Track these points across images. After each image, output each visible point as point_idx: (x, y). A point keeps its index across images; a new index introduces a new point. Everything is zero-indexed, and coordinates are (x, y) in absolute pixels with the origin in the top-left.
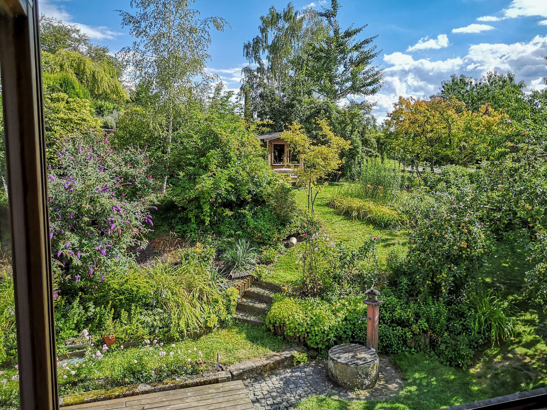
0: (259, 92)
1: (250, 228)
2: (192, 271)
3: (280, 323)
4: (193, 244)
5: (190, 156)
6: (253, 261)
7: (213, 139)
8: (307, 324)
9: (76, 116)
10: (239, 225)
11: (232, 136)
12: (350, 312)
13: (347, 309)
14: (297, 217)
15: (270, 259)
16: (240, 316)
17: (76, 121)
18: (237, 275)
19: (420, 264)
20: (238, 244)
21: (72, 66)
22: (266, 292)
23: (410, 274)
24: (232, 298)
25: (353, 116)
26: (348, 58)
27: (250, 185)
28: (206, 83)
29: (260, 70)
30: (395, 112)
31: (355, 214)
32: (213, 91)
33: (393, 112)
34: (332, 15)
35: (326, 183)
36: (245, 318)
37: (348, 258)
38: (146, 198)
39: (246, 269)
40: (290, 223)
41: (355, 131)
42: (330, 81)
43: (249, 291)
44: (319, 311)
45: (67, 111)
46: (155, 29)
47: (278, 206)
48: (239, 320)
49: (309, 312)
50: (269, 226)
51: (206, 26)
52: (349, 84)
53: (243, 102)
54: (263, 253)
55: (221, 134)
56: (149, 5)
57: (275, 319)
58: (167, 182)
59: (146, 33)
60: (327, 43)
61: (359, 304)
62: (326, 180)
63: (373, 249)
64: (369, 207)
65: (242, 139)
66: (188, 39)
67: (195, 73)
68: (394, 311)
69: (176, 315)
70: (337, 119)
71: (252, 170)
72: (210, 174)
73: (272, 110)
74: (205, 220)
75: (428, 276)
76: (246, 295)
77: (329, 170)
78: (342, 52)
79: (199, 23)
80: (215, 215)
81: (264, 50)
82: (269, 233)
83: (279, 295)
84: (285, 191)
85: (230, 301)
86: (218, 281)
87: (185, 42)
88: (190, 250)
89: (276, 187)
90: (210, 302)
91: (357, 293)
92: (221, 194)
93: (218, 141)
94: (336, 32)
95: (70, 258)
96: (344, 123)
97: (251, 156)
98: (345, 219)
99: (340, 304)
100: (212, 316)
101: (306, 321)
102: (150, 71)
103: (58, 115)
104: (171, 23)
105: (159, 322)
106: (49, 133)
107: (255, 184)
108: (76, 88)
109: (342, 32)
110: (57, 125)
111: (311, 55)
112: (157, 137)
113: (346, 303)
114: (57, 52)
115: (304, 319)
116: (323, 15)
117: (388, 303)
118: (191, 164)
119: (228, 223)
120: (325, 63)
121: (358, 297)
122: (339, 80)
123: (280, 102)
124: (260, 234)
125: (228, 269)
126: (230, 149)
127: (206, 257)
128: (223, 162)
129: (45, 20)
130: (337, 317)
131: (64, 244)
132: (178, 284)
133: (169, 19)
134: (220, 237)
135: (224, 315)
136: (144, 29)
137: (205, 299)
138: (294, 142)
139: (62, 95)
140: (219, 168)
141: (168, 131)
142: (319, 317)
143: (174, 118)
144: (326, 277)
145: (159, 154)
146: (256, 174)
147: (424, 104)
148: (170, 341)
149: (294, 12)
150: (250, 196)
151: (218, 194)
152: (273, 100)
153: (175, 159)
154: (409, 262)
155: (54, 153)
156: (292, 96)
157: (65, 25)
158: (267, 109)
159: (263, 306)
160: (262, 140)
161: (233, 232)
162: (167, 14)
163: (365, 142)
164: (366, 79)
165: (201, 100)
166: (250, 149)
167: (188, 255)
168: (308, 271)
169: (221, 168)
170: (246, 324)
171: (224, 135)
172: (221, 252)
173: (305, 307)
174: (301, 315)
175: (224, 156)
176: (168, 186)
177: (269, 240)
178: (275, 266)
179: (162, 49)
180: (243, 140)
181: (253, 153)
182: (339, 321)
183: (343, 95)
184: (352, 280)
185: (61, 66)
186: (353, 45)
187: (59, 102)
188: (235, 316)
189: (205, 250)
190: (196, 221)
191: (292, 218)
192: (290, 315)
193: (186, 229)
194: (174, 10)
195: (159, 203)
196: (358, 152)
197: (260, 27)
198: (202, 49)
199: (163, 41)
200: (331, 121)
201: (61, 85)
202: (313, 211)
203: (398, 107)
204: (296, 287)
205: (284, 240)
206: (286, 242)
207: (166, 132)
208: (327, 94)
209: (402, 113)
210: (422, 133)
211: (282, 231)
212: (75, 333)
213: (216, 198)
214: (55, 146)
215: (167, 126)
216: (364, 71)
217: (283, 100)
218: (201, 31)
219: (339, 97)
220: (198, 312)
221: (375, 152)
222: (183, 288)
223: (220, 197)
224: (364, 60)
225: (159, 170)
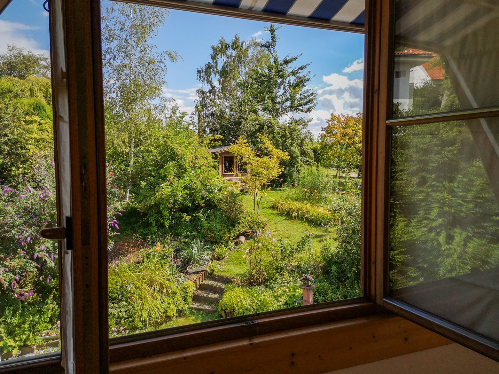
0: (212, 110)
1: (204, 229)
2: (153, 268)
3: (230, 309)
4: (154, 244)
5: (150, 168)
6: (207, 258)
7: (170, 153)
8: (254, 309)
9: (48, 136)
10: (194, 227)
11: (186, 151)
12: (290, 297)
13: (288, 295)
14: (245, 218)
15: (222, 255)
16: (196, 305)
17: (48, 140)
18: (193, 270)
19: (346, 254)
20: (194, 243)
21: (41, 90)
22: (219, 284)
23: (340, 263)
24: (188, 290)
25: (292, 131)
26: (287, 81)
27: (204, 192)
28: (163, 106)
29: (212, 91)
30: (329, 127)
31: (294, 214)
32: (170, 112)
33: (327, 127)
34: (272, 46)
35: (269, 189)
36: (200, 307)
37: (288, 252)
38: (112, 206)
39: (201, 265)
40: (239, 224)
41: (294, 143)
42: (272, 101)
43: (204, 284)
44: (263, 297)
45: (40, 132)
46: (118, 60)
47: (228, 209)
48: (195, 309)
49: (255, 299)
50: (220, 227)
51: (163, 58)
52: (288, 104)
53: (196, 120)
54: (216, 250)
55: (177, 149)
56: (112, 41)
57: (226, 306)
58: (130, 191)
59: (110, 64)
60: (268, 70)
61: (297, 290)
62: (269, 186)
63: (309, 243)
64: (307, 209)
65: (195, 152)
66: (147, 69)
67: (154, 97)
68: (326, 294)
69: (139, 307)
70: (279, 133)
71: (205, 179)
72: (168, 183)
73: (222, 127)
74: (164, 223)
75: (353, 264)
76: (202, 287)
77: (271, 177)
78: (281, 76)
79: (157, 55)
80: (173, 219)
81: (215, 74)
82: (220, 233)
83: (229, 286)
84: (234, 196)
85: (186, 293)
86: (176, 276)
87: (144, 71)
88: (151, 250)
89: (226, 193)
90: (169, 294)
91: (296, 281)
92: (178, 200)
93: (174, 155)
94: (275, 60)
95: (45, 260)
96: (284, 137)
97: (204, 167)
98: (287, 220)
99: (281, 291)
100: (171, 307)
101: (252, 307)
102: (114, 96)
103: (31, 136)
104: (132, 56)
105: (124, 313)
106: (24, 151)
107: (208, 191)
108: (47, 111)
109: (280, 60)
110: (31, 144)
111: (255, 79)
112: (120, 153)
113: (287, 290)
114: (27, 78)
115: (250, 305)
116: (264, 46)
117: (321, 288)
118: (151, 175)
119: (184, 226)
120: (267, 86)
121: (297, 285)
122: (280, 100)
123: (229, 120)
124: (212, 235)
125: (185, 265)
126: (185, 161)
127: (165, 255)
128: (179, 172)
129: (16, 50)
130: (278, 302)
131: (39, 247)
132: (140, 280)
133: (130, 52)
134: (178, 238)
135: (182, 305)
136: (108, 61)
137: (165, 291)
138: (240, 154)
139: (35, 118)
140: (176, 178)
141: (130, 147)
142: (263, 302)
143: (136, 136)
144: (270, 269)
145: (123, 167)
146: (208, 182)
147: (352, 119)
148: (134, 329)
149: (240, 42)
150: (203, 201)
151: (176, 201)
152: (223, 118)
153: (136, 171)
154: (338, 252)
155: (28, 169)
156: (239, 115)
157: (35, 54)
158: (218, 126)
159: (216, 296)
160: (214, 153)
161: (189, 234)
162: (129, 49)
163: (303, 153)
164: (302, 99)
165: (159, 120)
166: (202, 161)
167: (150, 254)
168: (254, 264)
169: (178, 178)
170: (201, 312)
171: (180, 150)
172: (179, 251)
173: (251, 294)
174: (248, 301)
175: (180, 168)
176: (130, 195)
177: (221, 239)
178: (226, 262)
179: (124, 77)
180: (197, 153)
181: (205, 164)
182: (281, 305)
183: (284, 113)
184: (292, 271)
185: (31, 90)
186: (291, 71)
187: (32, 124)
188: (192, 306)
189: (164, 249)
190: (156, 225)
191: (241, 219)
192: (239, 302)
193: (147, 232)
194: (134, 44)
195: (123, 210)
196: (297, 162)
197: (211, 55)
198: (159, 78)
199: (125, 71)
200: (274, 135)
201: (34, 109)
202: (258, 212)
203: (330, 122)
204: (245, 278)
205: (234, 239)
206: (235, 241)
207: (129, 148)
208: (270, 112)
209: (334, 127)
210: (352, 144)
211: (232, 231)
212: (50, 326)
213: (174, 204)
214: (28, 163)
215: (130, 143)
216: (300, 92)
217: (231, 118)
218: (158, 62)
219: (281, 115)
220: (158, 303)
221: (312, 162)
222: (145, 283)
223: (177, 203)
224: (300, 83)
225: (122, 181)
